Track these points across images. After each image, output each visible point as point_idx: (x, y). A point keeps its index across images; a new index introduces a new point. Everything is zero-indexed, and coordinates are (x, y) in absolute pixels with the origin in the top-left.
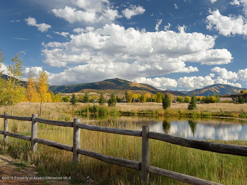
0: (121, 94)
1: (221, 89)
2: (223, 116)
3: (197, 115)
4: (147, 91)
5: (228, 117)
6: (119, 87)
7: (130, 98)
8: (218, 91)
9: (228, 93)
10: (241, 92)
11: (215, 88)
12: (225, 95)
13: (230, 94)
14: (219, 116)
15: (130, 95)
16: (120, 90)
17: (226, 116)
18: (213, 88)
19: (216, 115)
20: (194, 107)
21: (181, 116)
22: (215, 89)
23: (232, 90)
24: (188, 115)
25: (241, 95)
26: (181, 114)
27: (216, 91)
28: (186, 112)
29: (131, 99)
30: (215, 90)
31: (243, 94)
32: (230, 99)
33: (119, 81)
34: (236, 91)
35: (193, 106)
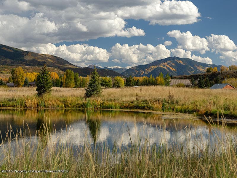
0: (7, 73)
1: (178, 66)
2: (137, 107)
3: (95, 107)
4: (56, 67)
5: (146, 109)
6: (4, 60)
7: (19, 80)
8: (173, 69)
9: (189, 72)
10: (208, 71)
11: (168, 64)
12: (185, 75)
13: (191, 73)
14: (131, 108)
15: (20, 75)
16: (6, 66)
17: (143, 108)
18: (166, 64)
19: (127, 107)
20: (95, 92)
21: (67, 108)
22: (168, 66)
23: (196, 68)
24: (79, 107)
25: (207, 76)
26: (68, 106)
27: (171, 68)
28: (77, 103)
29: (22, 82)
30: (168, 68)
31: (209, 73)
32: (188, 82)
33: (4, 49)
34: (201, 69)
35: (93, 91)
